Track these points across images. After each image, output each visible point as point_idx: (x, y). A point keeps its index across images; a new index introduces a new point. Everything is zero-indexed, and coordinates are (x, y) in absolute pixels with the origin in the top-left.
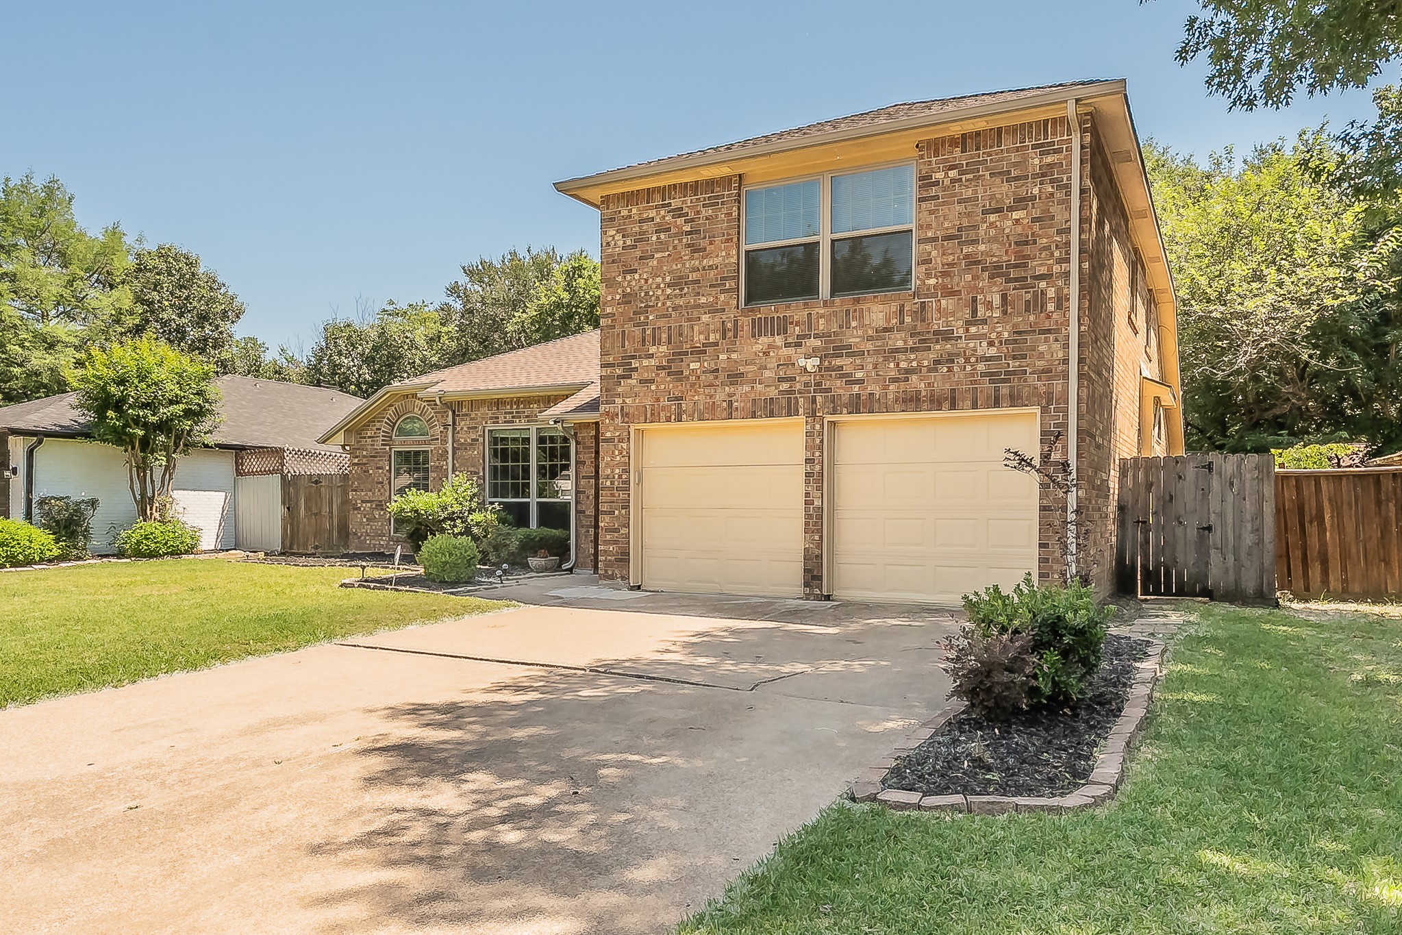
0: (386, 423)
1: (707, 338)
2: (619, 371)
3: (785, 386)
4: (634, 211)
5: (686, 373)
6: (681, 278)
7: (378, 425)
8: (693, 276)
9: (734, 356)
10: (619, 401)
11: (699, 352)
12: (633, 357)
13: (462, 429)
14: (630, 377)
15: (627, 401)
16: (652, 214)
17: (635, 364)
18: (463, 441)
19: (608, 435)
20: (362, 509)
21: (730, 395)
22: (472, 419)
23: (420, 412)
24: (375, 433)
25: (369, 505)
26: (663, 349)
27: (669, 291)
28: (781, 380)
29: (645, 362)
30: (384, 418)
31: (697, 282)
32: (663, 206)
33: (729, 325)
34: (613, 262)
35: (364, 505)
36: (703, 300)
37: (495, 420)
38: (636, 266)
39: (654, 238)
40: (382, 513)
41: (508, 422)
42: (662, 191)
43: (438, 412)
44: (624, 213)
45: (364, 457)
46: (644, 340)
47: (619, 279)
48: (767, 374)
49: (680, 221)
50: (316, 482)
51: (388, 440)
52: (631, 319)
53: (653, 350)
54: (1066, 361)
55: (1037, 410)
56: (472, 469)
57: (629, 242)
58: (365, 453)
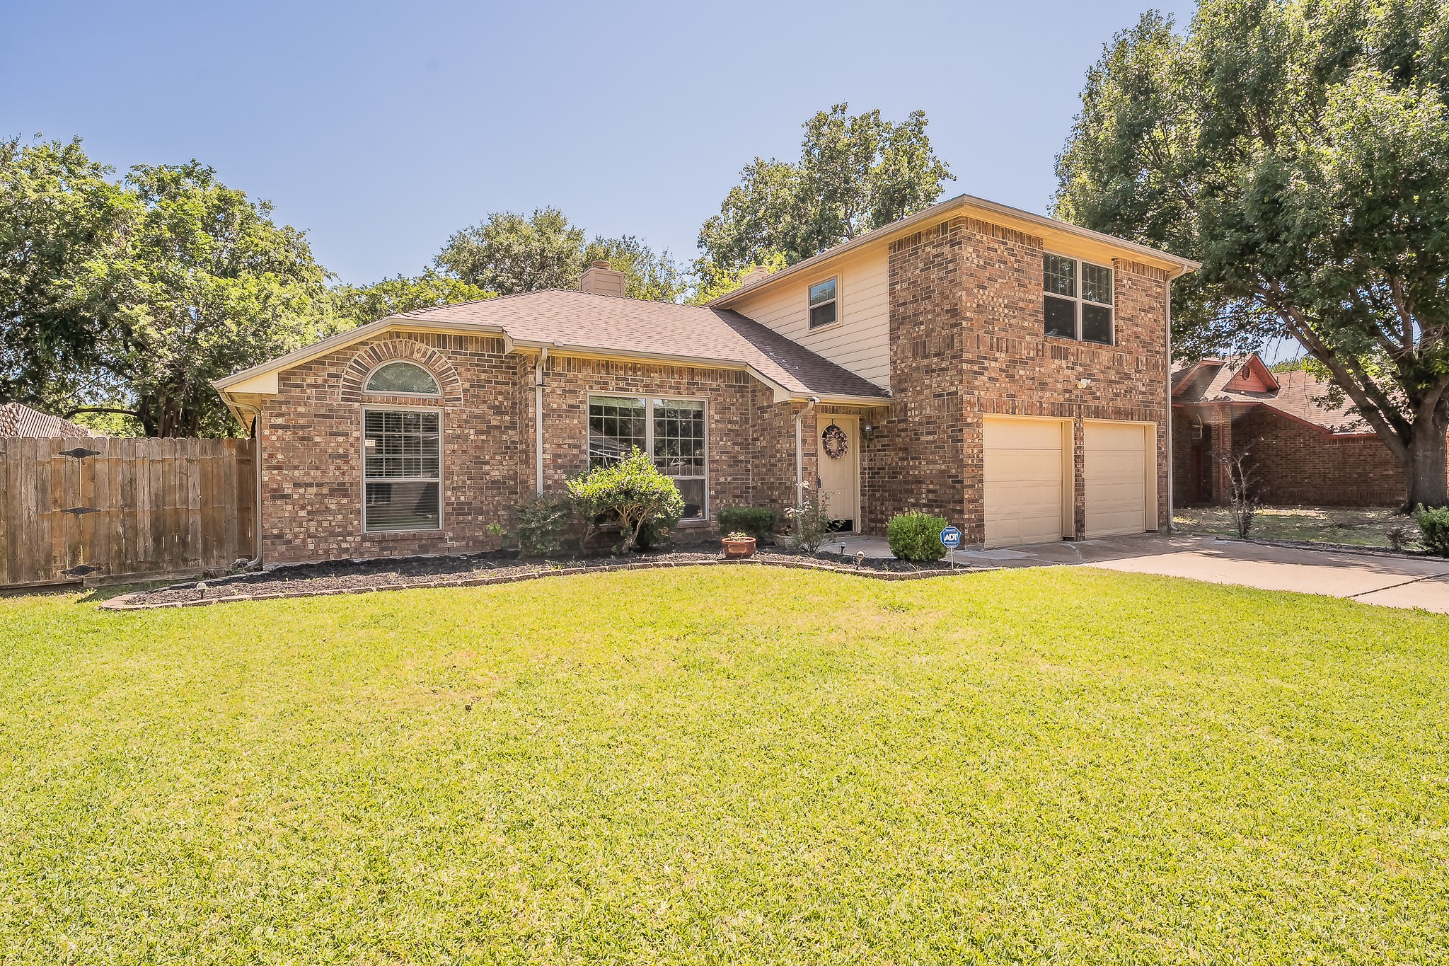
0: (351, 367)
1: (1029, 353)
2: (976, 368)
3: (1067, 396)
4: (985, 239)
5: (1017, 377)
6: (1013, 303)
7: (333, 370)
8: (1021, 304)
9: (1042, 370)
10: (976, 393)
11: (1024, 363)
12: (985, 358)
13: (553, 391)
14: (982, 374)
15: (982, 393)
16: (996, 246)
17: (986, 364)
18: (555, 406)
19: (969, 420)
20: (296, 496)
21: (1041, 398)
22: (570, 381)
23: (423, 360)
24: (326, 381)
25: (314, 490)
26: (1003, 355)
27: (1006, 311)
28: (1066, 391)
29: (993, 364)
30: (348, 360)
31: (1023, 309)
32: (1003, 243)
33: (1041, 347)
34: (971, 275)
35: (302, 490)
36: (1026, 324)
37: (604, 385)
38: (986, 284)
39: (997, 266)
40: (345, 501)
41: (622, 389)
42: (1005, 232)
43: (461, 364)
44: (978, 237)
45: (301, 415)
46: (992, 346)
47: (975, 291)
48: (1059, 386)
49: (1013, 259)
50: (79, 453)
51: (352, 393)
52: (983, 327)
53: (997, 355)
54: (1165, 399)
55: (1155, 424)
56: (571, 441)
57: (981, 263)
58: (301, 409)
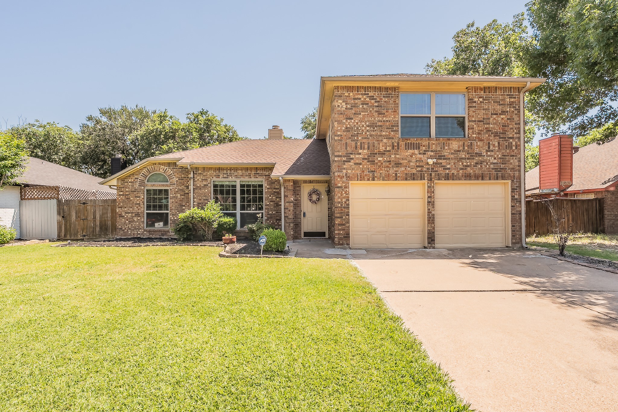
0: (141, 175)
1: (386, 148)
2: (344, 159)
3: (419, 169)
4: (351, 94)
5: (376, 161)
6: (373, 123)
7: (136, 177)
8: (380, 124)
9: (398, 156)
10: (344, 171)
11: (382, 154)
12: (351, 154)
13: (198, 180)
14: (350, 161)
15: (349, 171)
16: (360, 96)
17: (352, 156)
18: (199, 185)
19: (339, 185)
20: (126, 216)
21: (396, 171)
22: (204, 176)
23: (163, 171)
24: (134, 180)
25: (130, 214)
26: (366, 151)
27: (368, 128)
28: (417, 166)
29: (357, 156)
30: (141, 173)
31: (381, 126)
32: (365, 94)
33: (396, 144)
34: (341, 114)
35: (127, 215)
36: (384, 133)
38: (352, 117)
39: (361, 106)
40: (139, 218)
41: (225, 178)
42: (366, 88)
43: (175, 172)
44: (347, 94)
45: (127, 191)
46: (356, 147)
47: (344, 121)
48: (412, 164)
49: (373, 101)
50: (84, 203)
51: (142, 184)
52: (350, 138)
53: (360, 151)
55: (509, 182)
56: (205, 198)
57: (349, 106)
58: (127, 190)
